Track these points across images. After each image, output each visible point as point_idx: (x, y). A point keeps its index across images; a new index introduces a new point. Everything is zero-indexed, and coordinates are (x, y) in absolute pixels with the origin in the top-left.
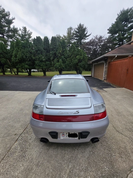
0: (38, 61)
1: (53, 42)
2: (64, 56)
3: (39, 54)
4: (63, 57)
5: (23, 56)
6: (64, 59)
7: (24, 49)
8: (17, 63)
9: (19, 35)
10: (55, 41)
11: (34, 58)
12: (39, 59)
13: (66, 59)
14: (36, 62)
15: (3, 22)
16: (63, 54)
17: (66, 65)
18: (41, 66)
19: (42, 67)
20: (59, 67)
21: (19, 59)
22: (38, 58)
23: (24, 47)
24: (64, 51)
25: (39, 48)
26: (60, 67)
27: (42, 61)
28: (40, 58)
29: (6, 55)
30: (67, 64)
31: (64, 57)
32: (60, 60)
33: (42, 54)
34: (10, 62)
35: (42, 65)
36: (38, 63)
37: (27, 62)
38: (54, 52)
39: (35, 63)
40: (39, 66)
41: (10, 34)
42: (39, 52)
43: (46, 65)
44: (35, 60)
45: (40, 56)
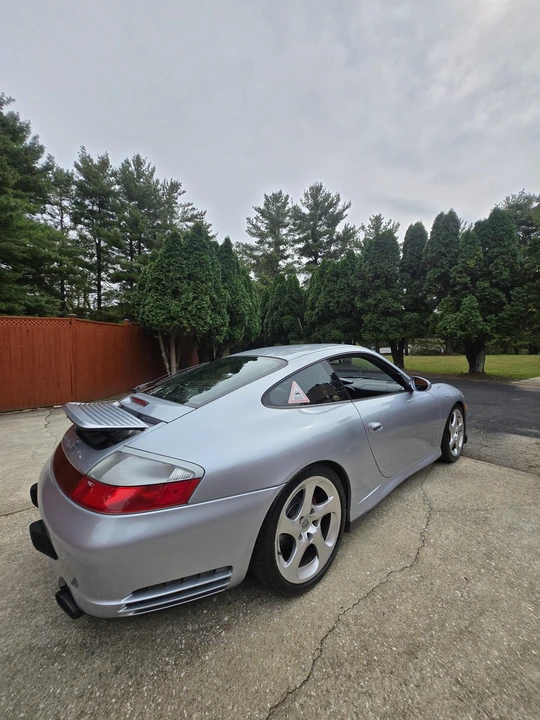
0: (374, 312)
1: (438, 235)
2: (494, 278)
3: (378, 288)
4: (487, 284)
5: (329, 302)
6: (495, 290)
7: (336, 282)
8: (313, 325)
9: (357, 245)
10: (446, 228)
11: (359, 305)
12: (376, 305)
13: (506, 290)
14: (366, 318)
15: (321, 226)
16: (490, 273)
17: (502, 320)
18: (381, 332)
19: (387, 332)
20: (459, 333)
21: (318, 314)
22: (374, 303)
23: (337, 275)
24: (497, 256)
25: (381, 268)
26: (462, 328)
27: (386, 313)
28: (380, 301)
29: (297, 307)
30: (512, 316)
31: (493, 285)
32: (470, 301)
33: (387, 288)
34: (304, 324)
35: (384, 328)
36: (370, 322)
37: (338, 321)
38: (438, 272)
39: (362, 321)
40: (377, 330)
41: (333, 248)
42: (378, 282)
43: (405, 327)
44: (363, 312)
45: (379, 297)
